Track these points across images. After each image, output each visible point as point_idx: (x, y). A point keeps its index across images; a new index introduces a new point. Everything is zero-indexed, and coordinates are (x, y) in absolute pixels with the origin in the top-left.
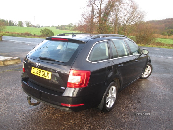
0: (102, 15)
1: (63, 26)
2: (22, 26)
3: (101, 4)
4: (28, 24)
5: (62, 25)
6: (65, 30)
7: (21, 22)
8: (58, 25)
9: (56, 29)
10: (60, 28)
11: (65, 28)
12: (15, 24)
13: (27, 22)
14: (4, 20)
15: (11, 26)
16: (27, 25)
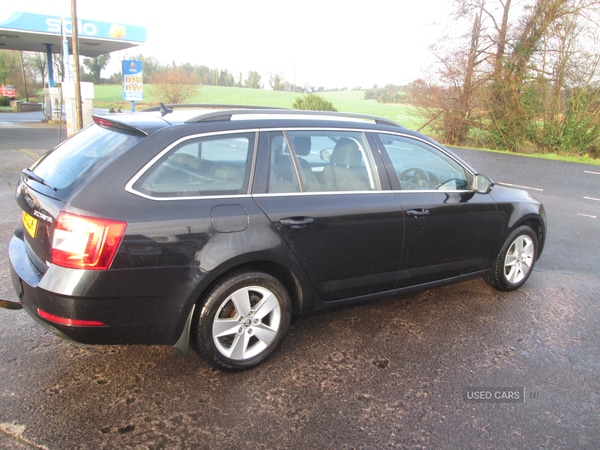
0: (508, 50)
1: (392, 88)
2: (258, 87)
3: (507, 8)
4: (278, 80)
5: (387, 87)
6: (396, 102)
7: (256, 73)
8: (375, 86)
9: (366, 98)
10: (379, 95)
11: (398, 97)
12: (236, 81)
13: (274, 77)
14: (207, 69)
15: (224, 85)
16: (273, 84)
